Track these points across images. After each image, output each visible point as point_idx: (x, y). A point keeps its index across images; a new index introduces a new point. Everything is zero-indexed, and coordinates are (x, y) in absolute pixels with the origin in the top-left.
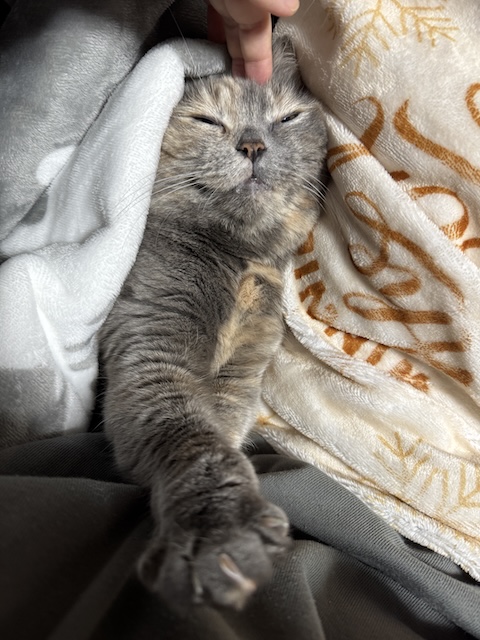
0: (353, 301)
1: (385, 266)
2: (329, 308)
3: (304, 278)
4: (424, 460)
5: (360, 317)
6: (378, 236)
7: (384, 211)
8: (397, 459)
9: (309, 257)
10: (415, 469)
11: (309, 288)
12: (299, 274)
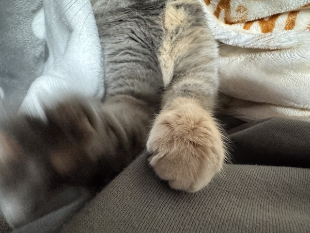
2: (239, 9)
3: (212, 1)
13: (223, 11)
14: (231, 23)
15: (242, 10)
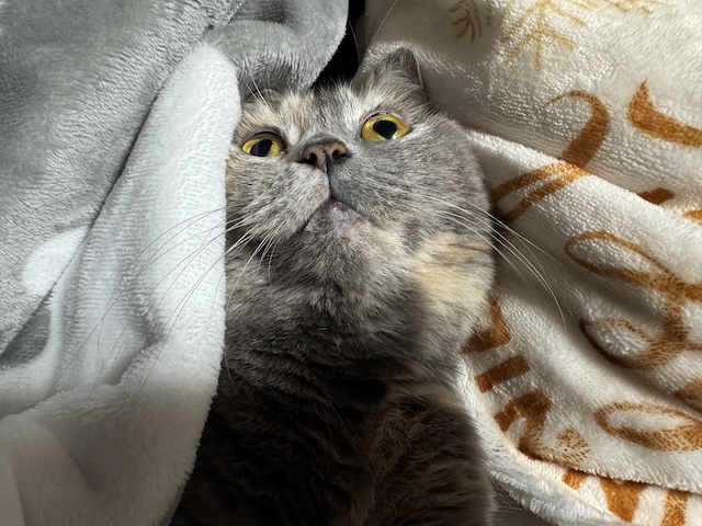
0: (618, 419)
1: (681, 348)
2: (566, 437)
3: (500, 389)
5: (640, 448)
6: (657, 298)
7: (662, 253)
9: (503, 352)
11: (512, 404)
12: (486, 382)
13: (521, 422)
14: (535, 456)
15: (573, 442)
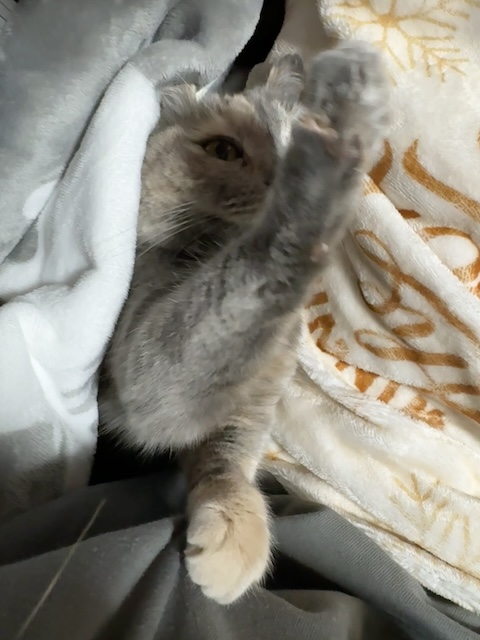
0: (365, 338)
1: (397, 306)
2: (340, 342)
3: (313, 309)
4: (443, 505)
8: (414, 503)
9: (318, 288)
10: (434, 515)
11: (318, 319)
13: (320, 330)
14: (324, 350)
15: (342, 346)
